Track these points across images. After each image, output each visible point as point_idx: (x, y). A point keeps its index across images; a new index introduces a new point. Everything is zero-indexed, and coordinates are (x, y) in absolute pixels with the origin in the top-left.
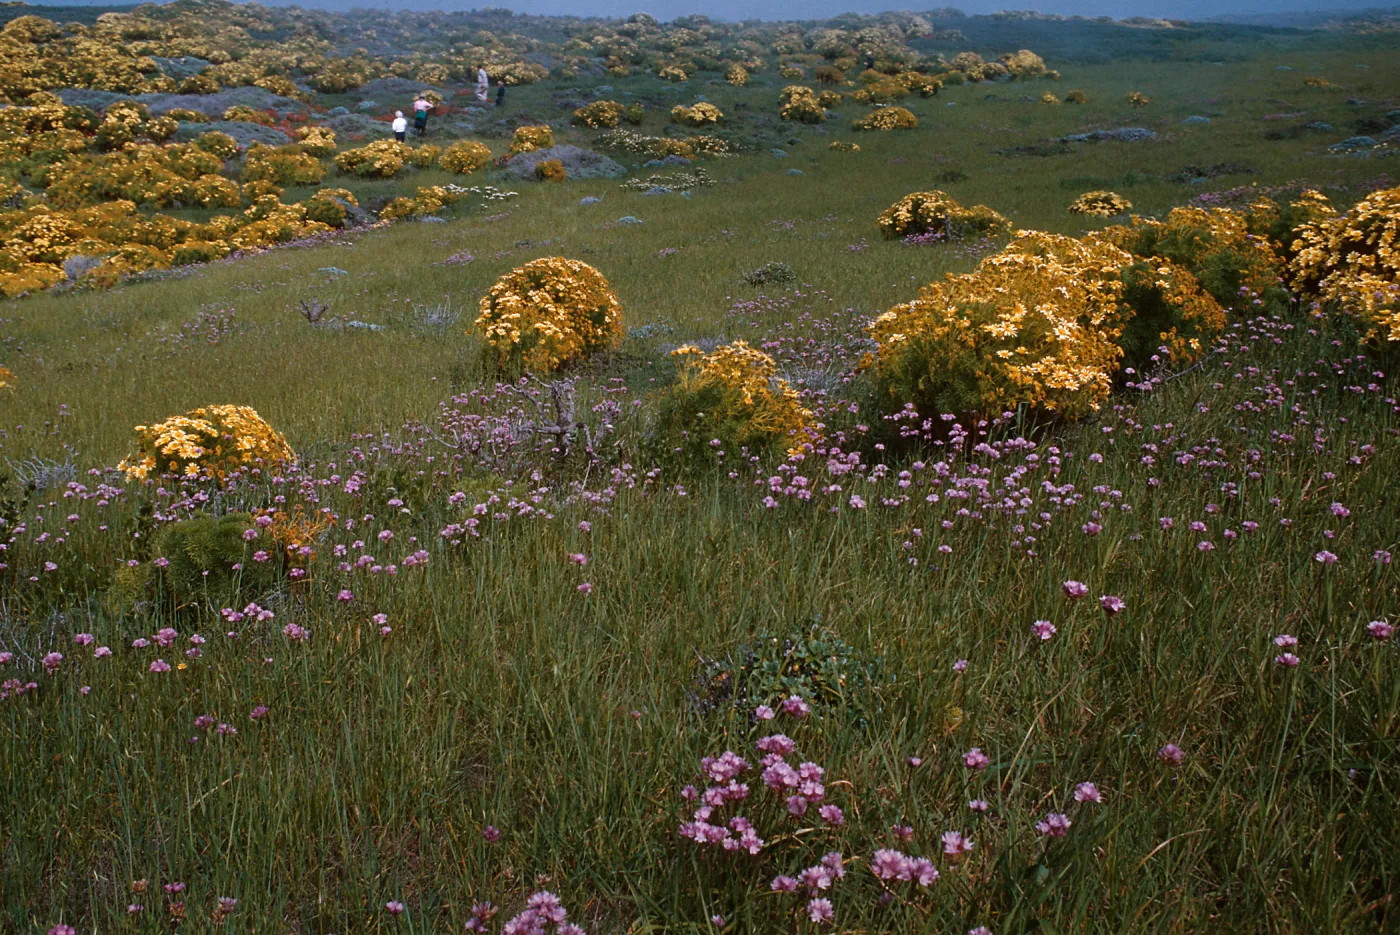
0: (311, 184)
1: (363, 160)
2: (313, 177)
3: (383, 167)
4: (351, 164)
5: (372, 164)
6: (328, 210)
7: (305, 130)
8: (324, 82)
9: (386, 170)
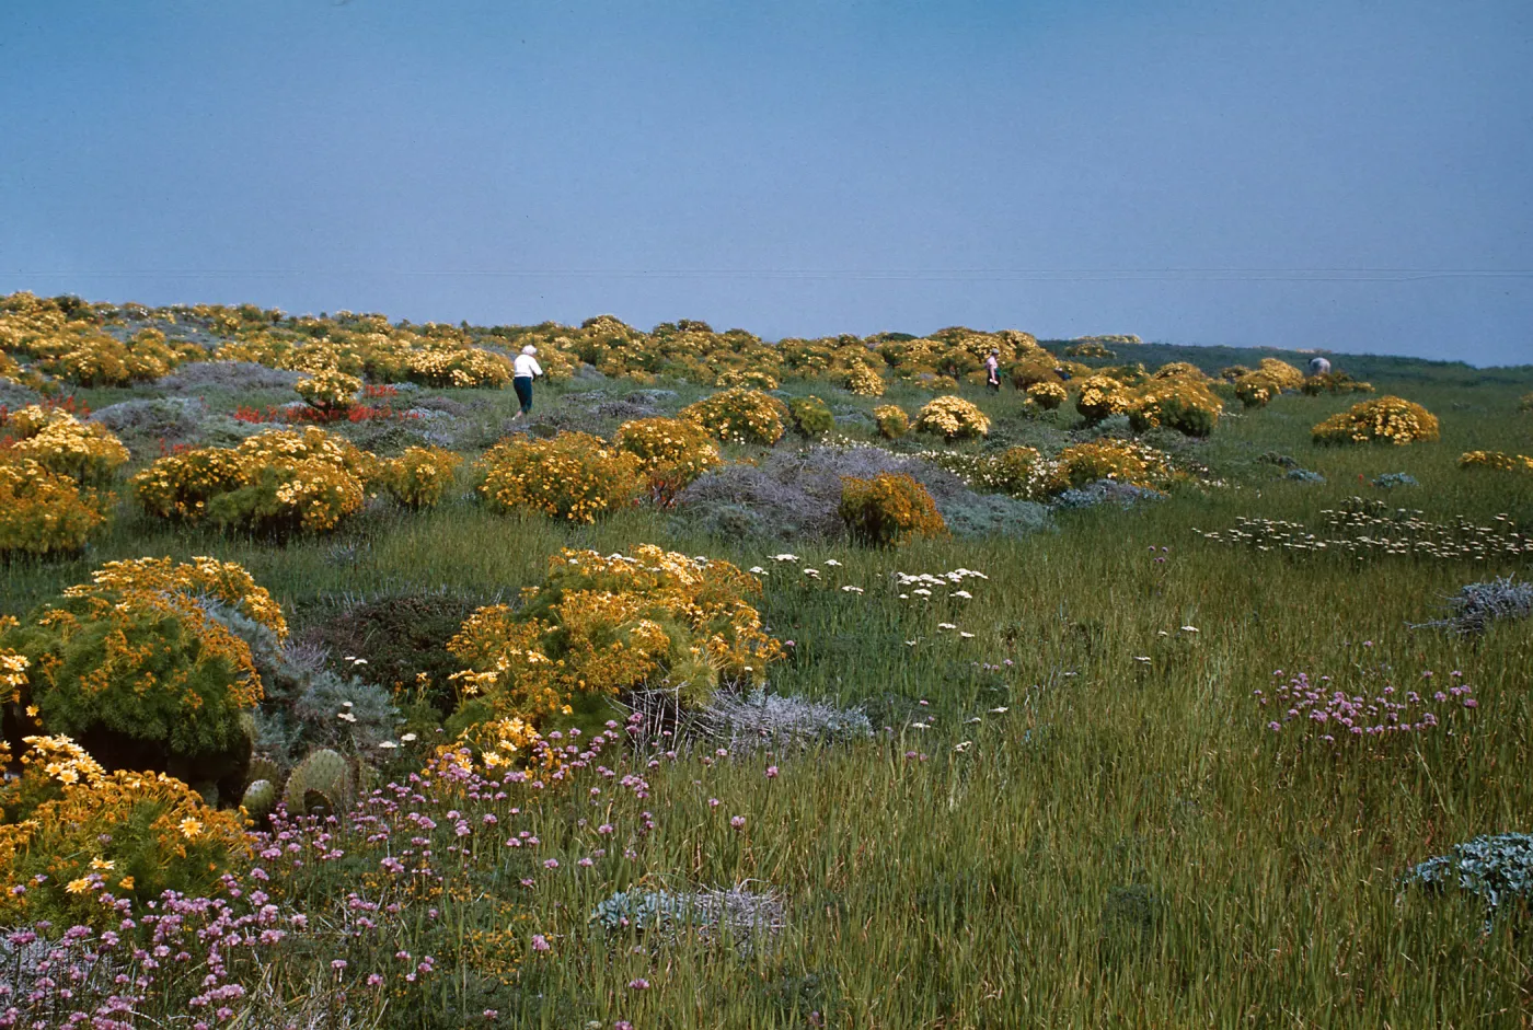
0: (50, 556)
1: (230, 484)
2: (61, 526)
3: (305, 501)
4: (187, 494)
5: (269, 494)
6: (162, 666)
7: (35, 413)
8: (82, 365)
9: (318, 512)
